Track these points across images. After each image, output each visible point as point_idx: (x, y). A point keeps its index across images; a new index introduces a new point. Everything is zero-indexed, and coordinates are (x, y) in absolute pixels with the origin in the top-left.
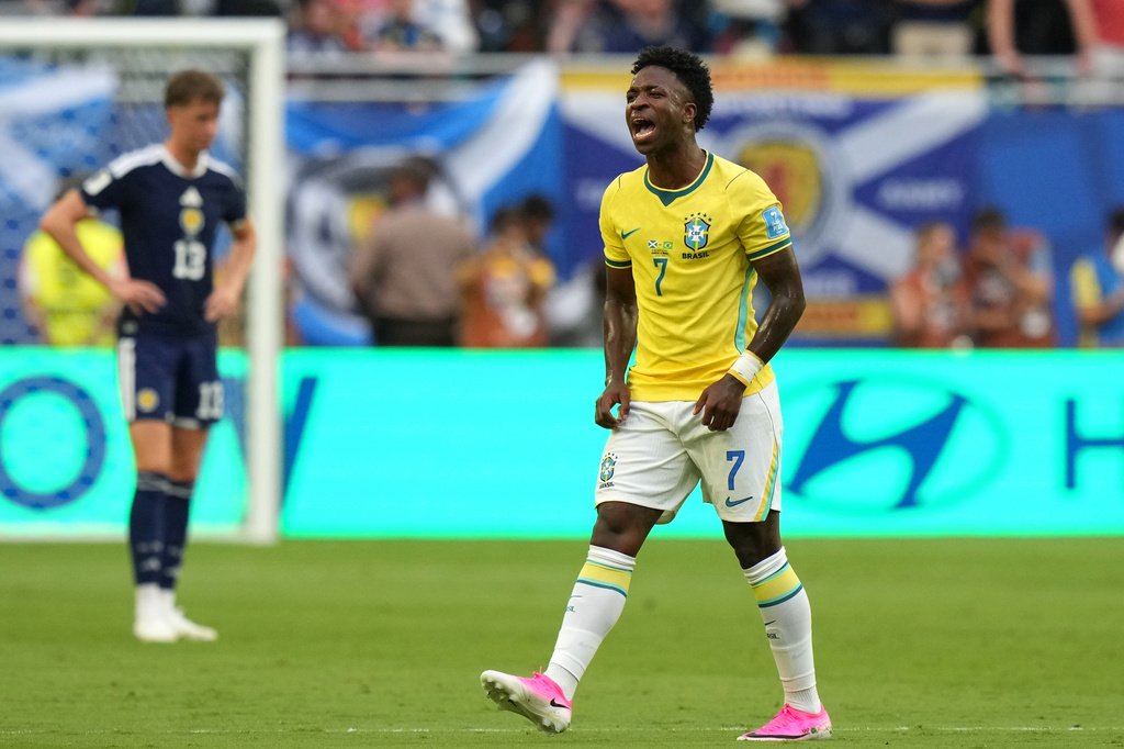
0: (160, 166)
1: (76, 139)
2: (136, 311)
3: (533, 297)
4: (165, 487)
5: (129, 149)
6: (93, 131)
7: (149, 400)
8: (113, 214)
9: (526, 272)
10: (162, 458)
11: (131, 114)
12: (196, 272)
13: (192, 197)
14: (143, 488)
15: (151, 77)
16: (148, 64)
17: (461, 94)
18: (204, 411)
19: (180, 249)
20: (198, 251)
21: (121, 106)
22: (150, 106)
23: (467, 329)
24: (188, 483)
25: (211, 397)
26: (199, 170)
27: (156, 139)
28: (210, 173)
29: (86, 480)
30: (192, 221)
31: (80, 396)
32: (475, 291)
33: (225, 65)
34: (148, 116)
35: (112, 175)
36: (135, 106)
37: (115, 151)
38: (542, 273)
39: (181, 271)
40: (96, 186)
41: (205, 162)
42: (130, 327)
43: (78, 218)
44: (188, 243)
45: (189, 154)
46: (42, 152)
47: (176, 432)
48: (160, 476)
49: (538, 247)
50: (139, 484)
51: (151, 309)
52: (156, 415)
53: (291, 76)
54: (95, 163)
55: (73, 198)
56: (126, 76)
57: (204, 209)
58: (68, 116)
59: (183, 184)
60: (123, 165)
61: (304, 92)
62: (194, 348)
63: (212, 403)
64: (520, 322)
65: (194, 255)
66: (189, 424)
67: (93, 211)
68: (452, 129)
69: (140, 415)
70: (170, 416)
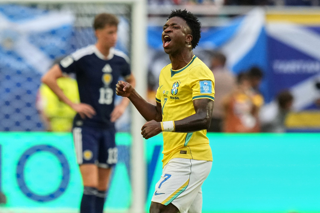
0: (94, 55)
1: (57, 43)
2: (83, 117)
3: (254, 111)
4: (95, 193)
5: (80, 47)
6: (64, 39)
7: (88, 155)
8: (73, 75)
9: (251, 100)
10: (94, 180)
11: (81, 32)
12: (109, 101)
13: (107, 69)
14: (87, 193)
15: (89, 16)
16: (88, 10)
17: (223, 23)
18: (110, 161)
19: (102, 91)
20: (110, 92)
21: (76, 28)
22: (88, 28)
23: (226, 124)
24: (103, 191)
25: (113, 154)
26: (110, 56)
27: (92, 43)
28: (115, 57)
29: (62, 190)
30: (107, 79)
31: (59, 153)
32: (229, 108)
33: (121, 10)
34: (88, 33)
35: (73, 59)
36: (82, 28)
37: (74, 48)
38: (258, 100)
39: (102, 101)
40: (67, 63)
41: (113, 52)
42: (79, 123)
43: (58, 77)
44: (105, 88)
45: (105, 50)
46: (42, 48)
47: (100, 169)
48: (93, 188)
49: (256, 89)
50: (84, 192)
51: (89, 116)
52: (91, 162)
53: (150, 16)
54: (65, 53)
55: (56, 68)
56: (79, 15)
57: (112, 73)
58: (53, 33)
59: (104, 63)
60: (78, 55)
61: (156, 23)
62: (107, 133)
63: (113, 157)
64: (248, 121)
65: (108, 94)
66: (104, 166)
67: (65, 74)
68: (219, 38)
69: (85, 162)
70: (96, 162)
